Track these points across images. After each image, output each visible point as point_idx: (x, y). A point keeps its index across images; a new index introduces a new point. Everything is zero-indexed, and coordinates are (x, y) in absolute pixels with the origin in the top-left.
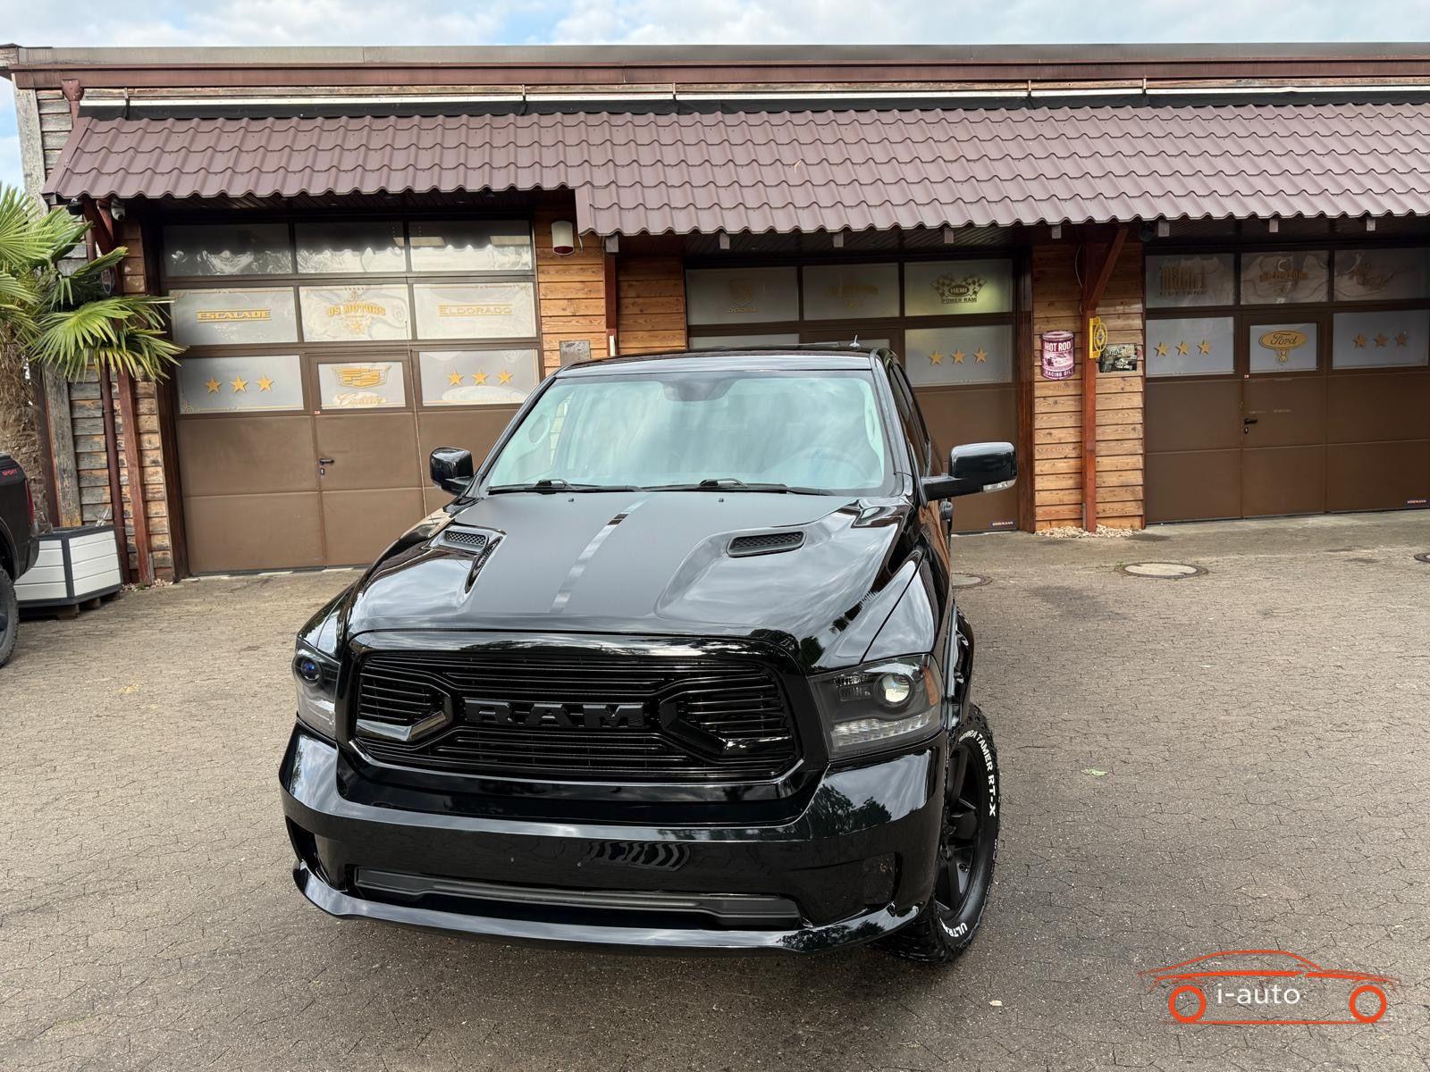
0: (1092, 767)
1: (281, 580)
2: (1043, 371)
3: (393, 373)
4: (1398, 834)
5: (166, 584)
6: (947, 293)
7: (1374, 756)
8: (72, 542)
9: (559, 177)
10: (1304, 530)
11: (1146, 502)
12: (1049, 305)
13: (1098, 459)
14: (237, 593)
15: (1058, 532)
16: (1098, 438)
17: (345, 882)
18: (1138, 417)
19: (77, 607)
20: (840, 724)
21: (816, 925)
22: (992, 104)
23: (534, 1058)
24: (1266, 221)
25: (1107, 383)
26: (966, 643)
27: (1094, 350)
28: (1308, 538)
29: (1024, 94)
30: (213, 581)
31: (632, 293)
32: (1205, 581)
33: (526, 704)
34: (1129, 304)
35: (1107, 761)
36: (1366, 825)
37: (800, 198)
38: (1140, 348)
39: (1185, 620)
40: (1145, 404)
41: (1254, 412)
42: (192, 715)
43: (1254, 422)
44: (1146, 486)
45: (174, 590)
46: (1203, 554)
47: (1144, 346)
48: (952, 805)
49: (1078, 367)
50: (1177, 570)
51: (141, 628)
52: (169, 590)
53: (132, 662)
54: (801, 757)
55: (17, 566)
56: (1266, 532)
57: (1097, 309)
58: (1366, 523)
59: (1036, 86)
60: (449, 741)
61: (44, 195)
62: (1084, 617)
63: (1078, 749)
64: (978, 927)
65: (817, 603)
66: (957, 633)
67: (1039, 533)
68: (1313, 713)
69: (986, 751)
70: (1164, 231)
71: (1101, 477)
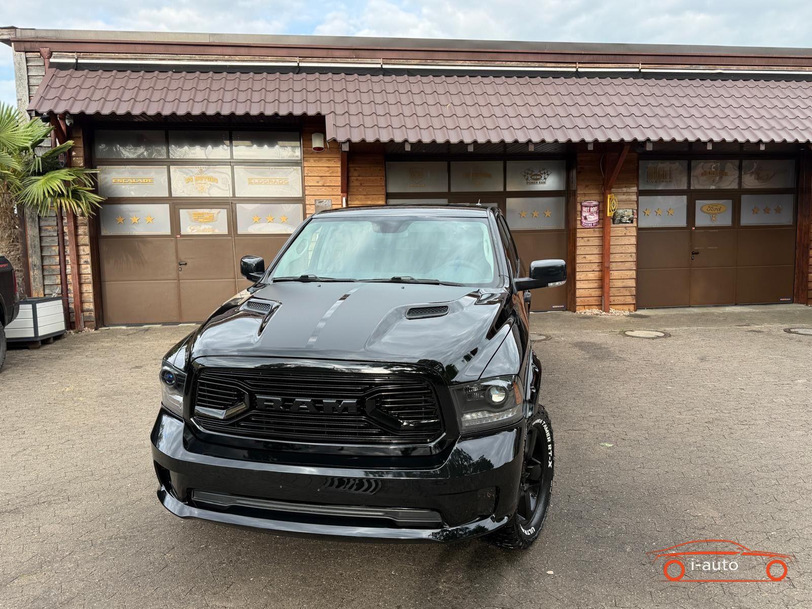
0: (605, 442)
1: (155, 329)
2: (581, 223)
3: (221, 215)
4: (774, 482)
5: (90, 330)
6: (530, 178)
7: (761, 438)
8: (38, 305)
9: (317, 109)
10: (724, 313)
11: (637, 296)
12: (586, 187)
13: (611, 272)
14: (130, 336)
15: (589, 312)
16: (611, 260)
17: (187, 498)
18: (633, 249)
19: (40, 342)
20: (467, 413)
21: (451, 526)
22: (556, 75)
23: (290, 599)
24: (705, 143)
25: (617, 230)
26: (537, 370)
27: (610, 211)
28: (726, 319)
29: (574, 70)
30: (117, 329)
31: (356, 174)
32: (669, 341)
33: (292, 399)
34: (630, 187)
35: (614, 439)
36: (756, 476)
37: (450, 123)
38: (635, 211)
39: (658, 362)
40: (637, 242)
41: (697, 248)
42: (103, 404)
43: (697, 253)
44: (638, 287)
45: (95, 334)
46: (668, 326)
47: (637, 210)
48: (528, 461)
49: (601, 221)
50: (654, 334)
51: (76, 355)
52: (92, 334)
53: (70, 374)
54: (444, 431)
55: (6, 318)
56: (703, 314)
57: (612, 190)
58: (758, 311)
59: (581, 65)
60: (247, 419)
61: (28, 111)
62: (602, 359)
63: (598, 432)
64: (541, 529)
65: (455, 345)
66: (532, 364)
67: (578, 312)
68: (727, 415)
69: (547, 431)
70: (649, 147)
71: (612, 282)
